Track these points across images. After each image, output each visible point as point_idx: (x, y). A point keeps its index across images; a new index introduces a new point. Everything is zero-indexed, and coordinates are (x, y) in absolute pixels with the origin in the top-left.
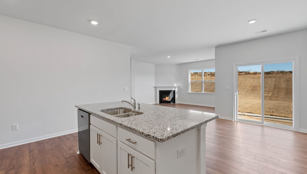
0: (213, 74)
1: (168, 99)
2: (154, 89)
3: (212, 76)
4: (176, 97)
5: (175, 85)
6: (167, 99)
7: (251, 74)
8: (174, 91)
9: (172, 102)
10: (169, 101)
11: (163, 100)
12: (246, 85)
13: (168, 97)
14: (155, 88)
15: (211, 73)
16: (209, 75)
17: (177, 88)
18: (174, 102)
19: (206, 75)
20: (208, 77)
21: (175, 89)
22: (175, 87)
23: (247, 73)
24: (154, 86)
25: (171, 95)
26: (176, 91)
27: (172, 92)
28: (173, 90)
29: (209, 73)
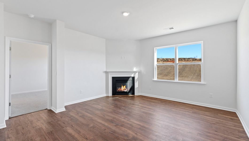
0: (165, 60)
1: (125, 89)
2: (104, 75)
3: (164, 62)
4: (136, 85)
5: (135, 69)
6: (123, 88)
7: (198, 61)
8: (133, 78)
9: (130, 93)
10: (126, 92)
11: (117, 91)
12: (195, 70)
13: (125, 87)
14: (107, 73)
15: (163, 59)
16: (161, 61)
17: (137, 74)
18: (133, 93)
19: (159, 60)
20: (160, 62)
21: (135, 75)
22: (135, 72)
23: (194, 59)
24: (105, 70)
25: (129, 84)
26: (136, 78)
27: (131, 79)
28: (132, 76)
29: (161, 59)
